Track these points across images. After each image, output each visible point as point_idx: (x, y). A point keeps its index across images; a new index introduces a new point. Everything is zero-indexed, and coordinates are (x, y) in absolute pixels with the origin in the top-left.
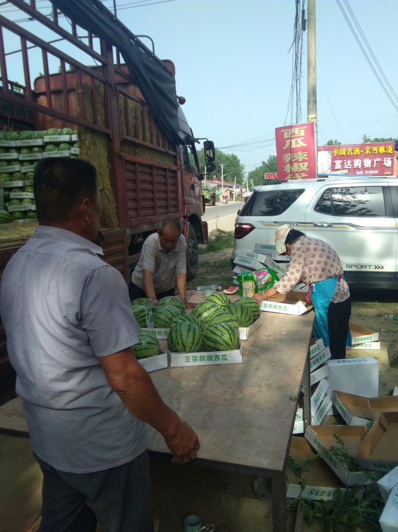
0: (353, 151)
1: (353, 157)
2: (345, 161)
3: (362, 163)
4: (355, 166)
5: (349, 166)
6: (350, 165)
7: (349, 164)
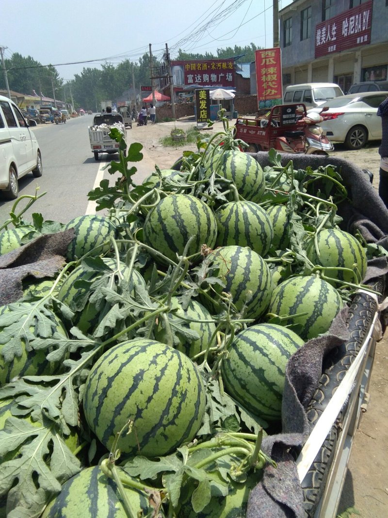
0: (201, 66)
1: (202, 72)
2: (196, 75)
3: (210, 78)
4: (204, 81)
5: (199, 80)
6: (201, 80)
7: (199, 79)
